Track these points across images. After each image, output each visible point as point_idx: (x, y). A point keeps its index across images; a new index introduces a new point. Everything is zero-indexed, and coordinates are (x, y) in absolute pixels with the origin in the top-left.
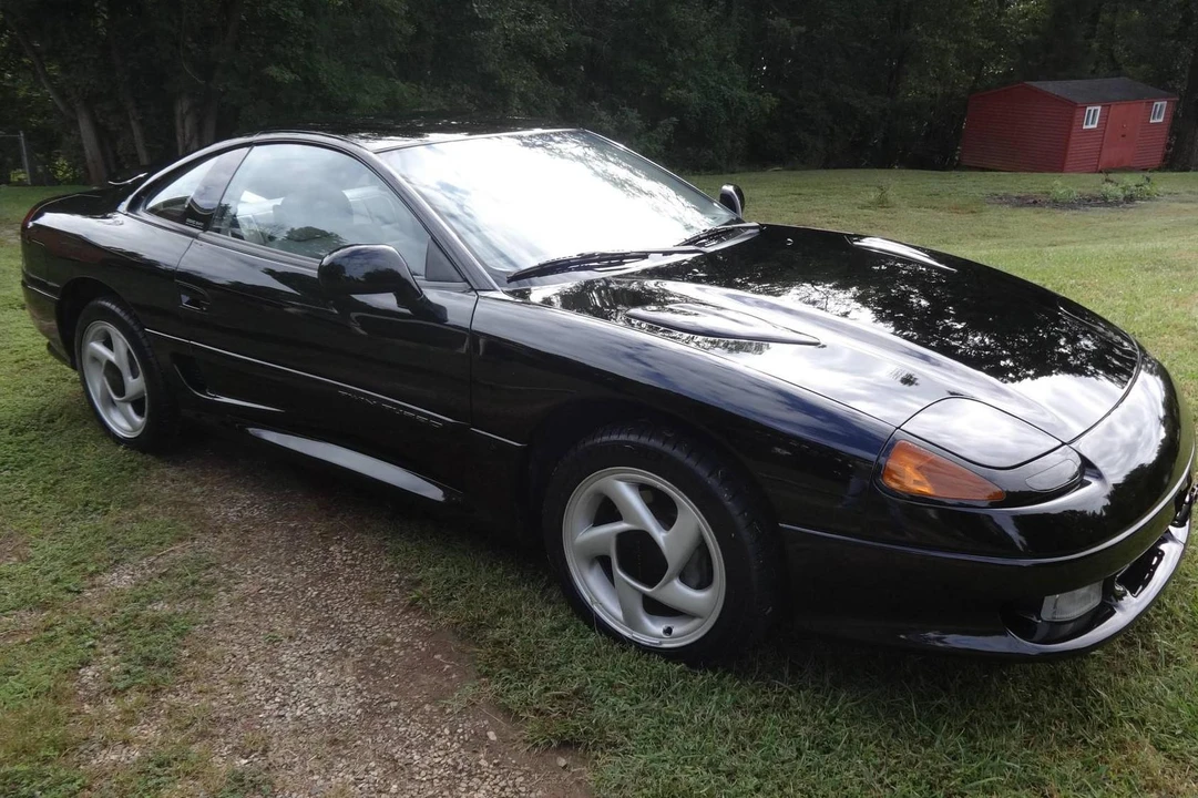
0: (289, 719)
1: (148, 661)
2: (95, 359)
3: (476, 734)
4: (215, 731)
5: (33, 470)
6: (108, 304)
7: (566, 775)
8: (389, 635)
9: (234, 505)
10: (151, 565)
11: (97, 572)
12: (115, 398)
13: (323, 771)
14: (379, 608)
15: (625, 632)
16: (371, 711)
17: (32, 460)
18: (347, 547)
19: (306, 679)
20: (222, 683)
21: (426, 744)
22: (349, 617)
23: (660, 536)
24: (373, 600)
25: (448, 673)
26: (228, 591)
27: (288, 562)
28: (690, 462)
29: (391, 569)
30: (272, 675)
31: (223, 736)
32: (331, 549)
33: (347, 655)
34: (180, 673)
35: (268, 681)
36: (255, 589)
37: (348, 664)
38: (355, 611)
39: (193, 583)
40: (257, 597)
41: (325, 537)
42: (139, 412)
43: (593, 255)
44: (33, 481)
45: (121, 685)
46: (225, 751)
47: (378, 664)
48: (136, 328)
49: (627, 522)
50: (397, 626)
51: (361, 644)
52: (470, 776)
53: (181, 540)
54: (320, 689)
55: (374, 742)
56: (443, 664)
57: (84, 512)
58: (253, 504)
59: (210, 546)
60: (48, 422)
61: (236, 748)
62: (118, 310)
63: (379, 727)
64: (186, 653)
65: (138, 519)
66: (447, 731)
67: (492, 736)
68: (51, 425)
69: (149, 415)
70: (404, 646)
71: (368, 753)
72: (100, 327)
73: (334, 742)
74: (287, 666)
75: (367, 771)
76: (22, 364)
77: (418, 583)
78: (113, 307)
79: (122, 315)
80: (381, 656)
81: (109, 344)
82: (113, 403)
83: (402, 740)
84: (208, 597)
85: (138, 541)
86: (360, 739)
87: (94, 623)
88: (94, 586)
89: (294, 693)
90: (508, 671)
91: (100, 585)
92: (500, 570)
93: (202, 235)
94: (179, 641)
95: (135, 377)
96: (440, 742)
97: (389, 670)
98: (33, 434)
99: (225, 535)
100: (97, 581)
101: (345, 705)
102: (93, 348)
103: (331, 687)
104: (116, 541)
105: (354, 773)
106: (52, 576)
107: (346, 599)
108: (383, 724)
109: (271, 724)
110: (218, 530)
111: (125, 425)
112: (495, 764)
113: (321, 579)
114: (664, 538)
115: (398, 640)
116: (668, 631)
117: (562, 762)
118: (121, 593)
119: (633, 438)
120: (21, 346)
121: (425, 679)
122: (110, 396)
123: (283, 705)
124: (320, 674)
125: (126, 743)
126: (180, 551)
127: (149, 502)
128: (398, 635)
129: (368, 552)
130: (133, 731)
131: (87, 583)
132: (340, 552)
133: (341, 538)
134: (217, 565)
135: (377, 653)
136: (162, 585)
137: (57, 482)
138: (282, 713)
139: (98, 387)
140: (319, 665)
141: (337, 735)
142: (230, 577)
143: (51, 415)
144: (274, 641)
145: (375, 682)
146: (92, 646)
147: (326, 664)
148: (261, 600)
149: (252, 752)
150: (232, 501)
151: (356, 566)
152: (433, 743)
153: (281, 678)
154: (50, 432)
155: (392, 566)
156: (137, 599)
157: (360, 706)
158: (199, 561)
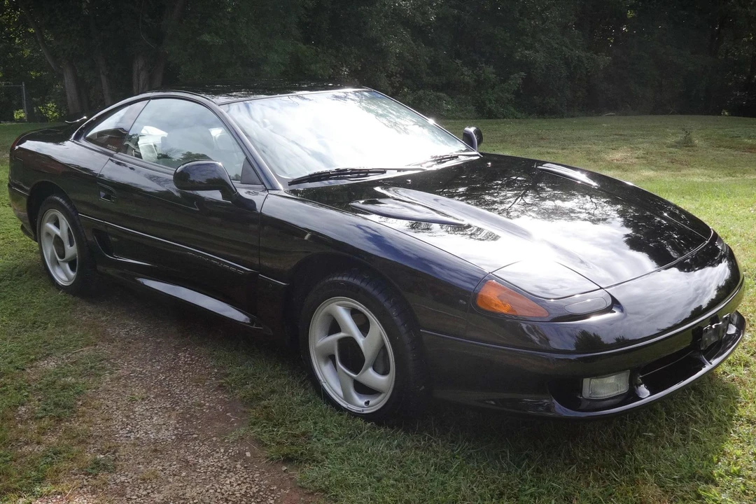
0: (132, 439)
1: (57, 405)
2: (48, 234)
3: (239, 453)
4: (88, 441)
5: (5, 303)
6: (58, 198)
7: (285, 475)
8: (202, 402)
9: (126, 328)
10: (67, 358)
11: (36, 360)
12: (59, 259)
13: (145, 464)
14: (201, 387)
15: (344, 404)
16: (180, 438)
17: (5, 297)
18: (189, 354)
19: (147, 420)
20: (98, 419)
21: (208, 456)
22: (180, 391)
23: (360, 340)
24: (198, 383)
25: (233, 423)
26: (111, 373)
27: (151, 360)
28: (375, 293)
29: (214, 367)
30: (128, 417)
31: (93, 444)
32: (180, 354)
33: (174, 410)
34: (75, 412)
35: (124, 420)
36: (128, 373)
37: (174, 414)
38: (185, 388)
39: (91, 368)
40: (128, 377)
41: (177, 349)
42: (73, 269)
43: (346, 170)
44: (5, 309)
45: (40, 415)
46: (92, 451)
47: (192, 416)
48: (74, 213)
49: (344, 332)
50: (209, 397)
51: (184, 405)
52: (229, 471)
53: (87, 345)
54: (154, 425)
55: (178, 453)
56: (230, 418)
57: (32, 327)
58: (136, 328)
59: (105, 349)
60: (17, 275)
61: (99, 450)
62: (63, 202)
63: (183, 446)
64: (80, 403)
65: (64, 333)
66: (222, 450)
67: (248, 454)
68: (20, 278)
69: (78, 270)
70: (210, 408)
71: (174, 457)
72: (52, 213)
73: (156, 450)
74: (137, 413)
75: (170, 466)
76: (6, 240)
77: (227, 375)
78: (61, 200)
79: (66, 205)
80: (195, 412)
81: (57, 224)
82: (58, 263)
83: (195, 453)
84: (97, 375)
85: (62, 344)
86: (171, 450)
87: (30, 385)
88: (32, 367)
89: (138, 426)
90: (267, 422)
91: (36, 367)
92: (278, 369)
93: (116, 155)
94: (77, 397)
95: (71, 246)
96: (216, 455)
97: (198, 419)
98: (8, 282)
99: (115, 344)
100: (34, 364)
101: (167, 435)
102: (48, 227)
103: (160, 425)
104: (49, 344)
105: (163, 466)
106: (9, 360)
107: (181, 382)
108: (186, 445)
109: (121, 440)
110: (112, 341)
111: (63, 277)
112: (245, 467)
113: (169, 370)
114: (363, 341)
115: (207, 404)
116: (367, 403)
117: (284, 468)
118: (48, 371)
119: (345, 279)
120: (6, 230)
121: (217, 425)
122: (56, 258)
123: (130, 432)
124: (156, 418)
125: (38, 443)
126: (87, 351)
127: (73, 324)
128: (208, 402)
129: (202, 357)
130: (44, 438)
131: (29, 365)
132: (185, 357)
133: (187, 349)
134: (108, 360)
135: (193, 410)
136: (72, 368)
137: (18, 310)
138: (129, 435)
139: (49, 253)
140: (156, 414)
141: (158, 448)
142: (113, 366)
143: (20, 272)
144: (133, 400)
145: (187, 425)
146: (27, 396)
147: (160, 413)
148: (130, 379)
149: (107, 452)
150: (124, 326)
151: (192, 364)
152: (213, 455)
153: (132, 419)
154: (18, 282)
155: (214, 366)
156: (56, 374)
157: (175, 435)
158: (96, 357)
